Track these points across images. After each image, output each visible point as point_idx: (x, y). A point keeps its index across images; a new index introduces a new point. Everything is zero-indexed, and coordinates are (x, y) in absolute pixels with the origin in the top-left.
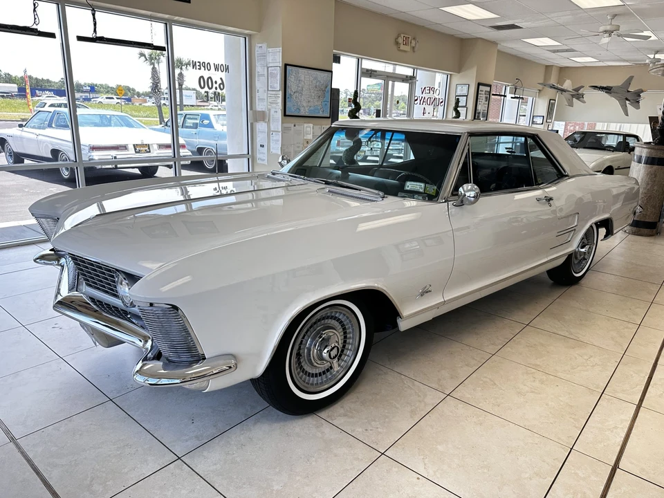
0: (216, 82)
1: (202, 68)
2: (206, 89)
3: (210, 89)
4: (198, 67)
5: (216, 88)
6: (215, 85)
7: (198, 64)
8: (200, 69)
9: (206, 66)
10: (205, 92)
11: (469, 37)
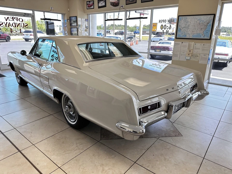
0: (168, 27)
1: (163, 22)
2: (163, 29)
3: (165, 29)
4: (161, 22)
5: (167, 29)
6: (167, 28)
7: (161, 21)
8: (162, 22)
9: (164, 21)
10: (163, 30)
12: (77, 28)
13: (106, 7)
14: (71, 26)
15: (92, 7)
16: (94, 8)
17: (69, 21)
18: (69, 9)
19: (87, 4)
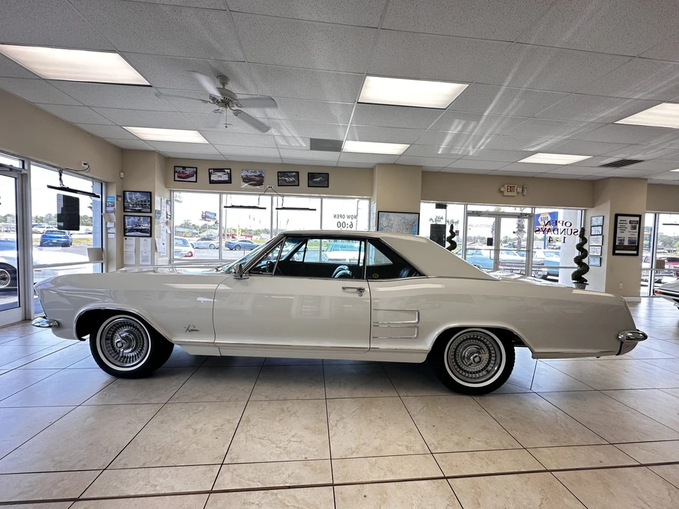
0: (348, 224)
9: (342, 216)
11: (601, 178)
12: (151, 217)
13: (231, 183)
14: (124, 211)
15: (193, 179)
16: (196, 182)
17: (120, 199)
18: (122, 174)
19: (175, 172)
